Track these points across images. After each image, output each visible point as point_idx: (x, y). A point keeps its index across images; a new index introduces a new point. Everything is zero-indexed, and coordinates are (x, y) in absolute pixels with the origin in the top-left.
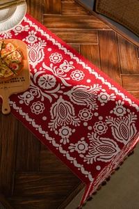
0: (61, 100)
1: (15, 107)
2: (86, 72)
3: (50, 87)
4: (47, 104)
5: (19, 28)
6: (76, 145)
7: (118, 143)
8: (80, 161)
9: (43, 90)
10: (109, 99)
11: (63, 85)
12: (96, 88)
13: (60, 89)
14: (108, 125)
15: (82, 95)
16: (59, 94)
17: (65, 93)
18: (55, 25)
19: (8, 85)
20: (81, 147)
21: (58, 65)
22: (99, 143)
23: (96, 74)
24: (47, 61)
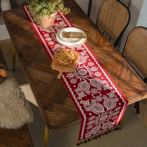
0: (86, 81)
1: (64, 77)
2: (103, 74)
3: (83, 75)
4: (79, 81)
5: (80, 48)
6: (84, 101)
8: (83, 108)
9: (79, 75)
10: (108, 88)
11: (89, 76)
12: (104, 82)
13: (87, 77)
14: (103, 99)
15: (96, 82)
16: (85, 79)
17: (88, 79)
18: (97, 51)
19: (64, 68)
20: (86, 103)
21: (91, 67)
22: (95, 105)
23: (107, 76)
24: (86, 64)
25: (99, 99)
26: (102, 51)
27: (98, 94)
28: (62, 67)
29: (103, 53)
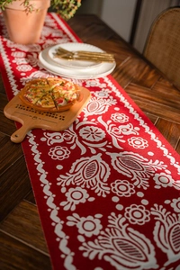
0: (98, 157)
1: (31, 141)
3: (92, 140)
4: (76, 154)
5: (94, 84)
6: (83, 219)
7: (157, 250)
9: (81, 139)
10: (170, 185)
11: (112, 145)
12: (157, 164)
13: (104, 147)
14: (152, 216)
15: (132, 164)
16: (98, 151)
17: (108, 153)
20: (89, 226)
21: (118, 125)
22: (121, 234)
23: (166, 152)
24: (106, 117)
25: (138, 214)
26: (152, 95)
27: (135, 200)
28: (34, 114)
29: (156, 99)
